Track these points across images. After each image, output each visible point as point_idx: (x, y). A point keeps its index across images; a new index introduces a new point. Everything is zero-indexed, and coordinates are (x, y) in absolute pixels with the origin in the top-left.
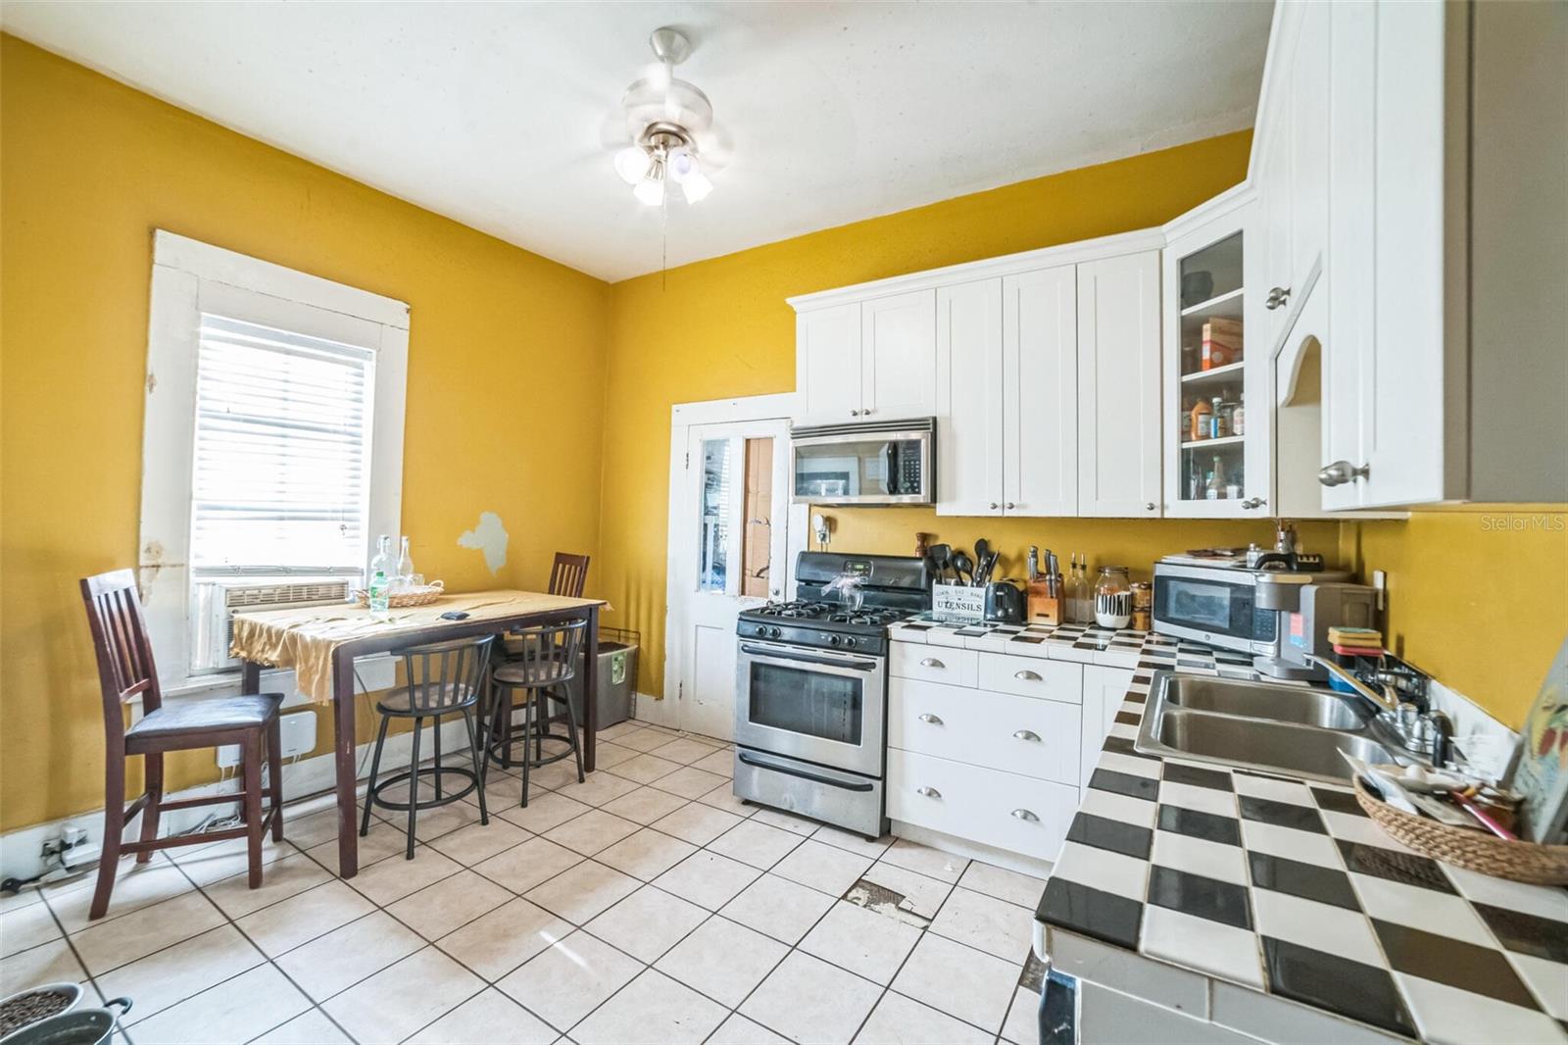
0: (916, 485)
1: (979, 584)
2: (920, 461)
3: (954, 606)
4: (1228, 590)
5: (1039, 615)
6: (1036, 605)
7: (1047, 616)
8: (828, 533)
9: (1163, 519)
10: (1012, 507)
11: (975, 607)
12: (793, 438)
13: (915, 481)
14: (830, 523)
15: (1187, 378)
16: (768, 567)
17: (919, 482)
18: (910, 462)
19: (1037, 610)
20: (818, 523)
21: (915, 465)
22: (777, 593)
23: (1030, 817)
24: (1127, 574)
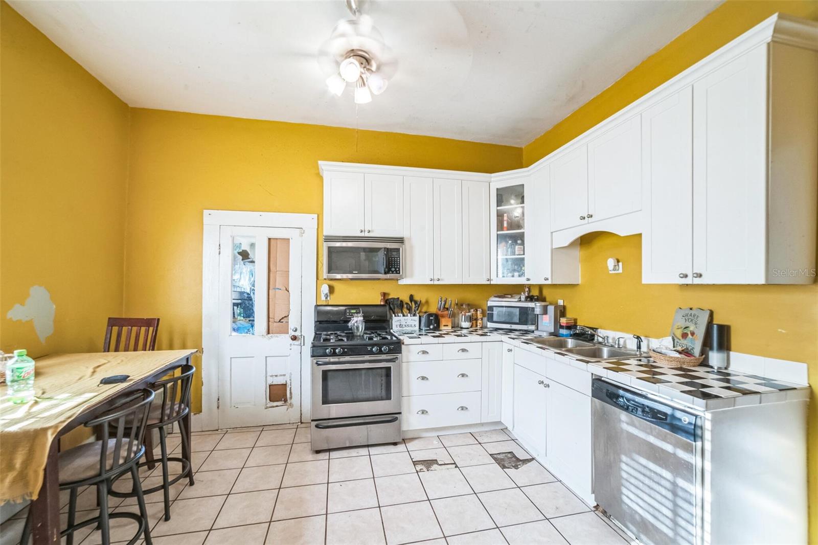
0: (397, 269)
1: (414, 315)
2: (400, 258)
3: (404, 326)
4: (518, 309)
5: (444, 326)
6: (443, 321)
7: (447, 326)
8: (329, 294)
9: (490, 284)
10: (439, 280)
11: (413, 326)
12: (325, 241)
13: (397, 268)
14: (331, 289)
15: (499, 233)
16: (288, 316)
17: (399, 268)
18: (392, 258)
19: (444, 324)
20: (325, 289)
21: (397, 260)
22: (296, 330)
23: (465, 409)
24: (470, 306)
